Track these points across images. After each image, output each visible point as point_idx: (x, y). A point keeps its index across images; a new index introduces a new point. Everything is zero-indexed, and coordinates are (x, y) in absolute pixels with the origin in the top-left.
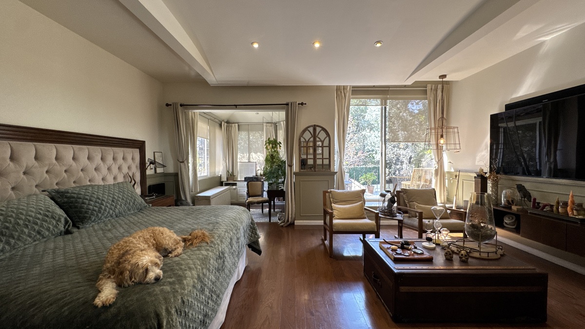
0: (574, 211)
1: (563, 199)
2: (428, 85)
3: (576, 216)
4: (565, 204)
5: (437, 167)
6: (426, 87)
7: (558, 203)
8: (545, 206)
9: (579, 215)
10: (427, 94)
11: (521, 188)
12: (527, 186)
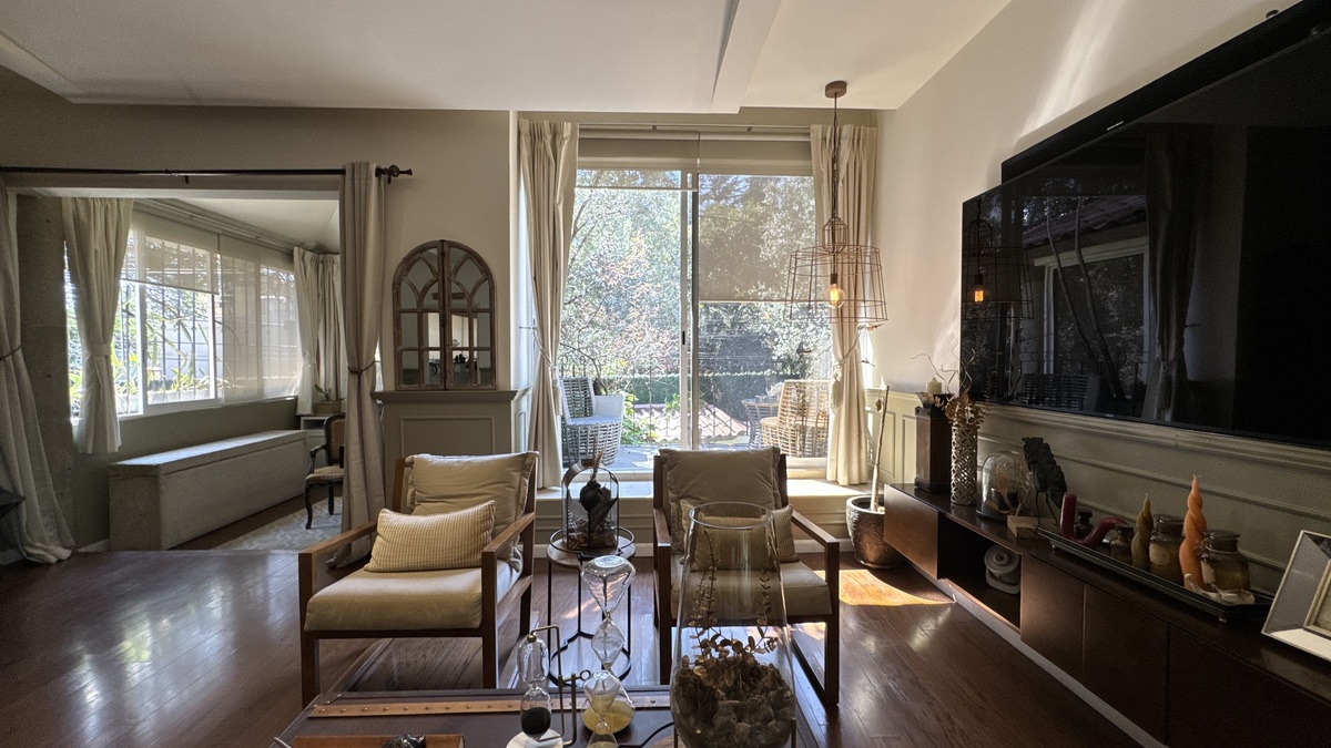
0: (1204, 566)
1: (1163, 506)
2: (813, 127)
3: (1208, 587)
4: (1174, 530)
5: (840, 375)
6: (809, 134)
7: (1148, 522)
8: (1106, 529)
9: (1220, 584)
10: (809, 157)
11: (1037, 453)
12: (1060, 445)
